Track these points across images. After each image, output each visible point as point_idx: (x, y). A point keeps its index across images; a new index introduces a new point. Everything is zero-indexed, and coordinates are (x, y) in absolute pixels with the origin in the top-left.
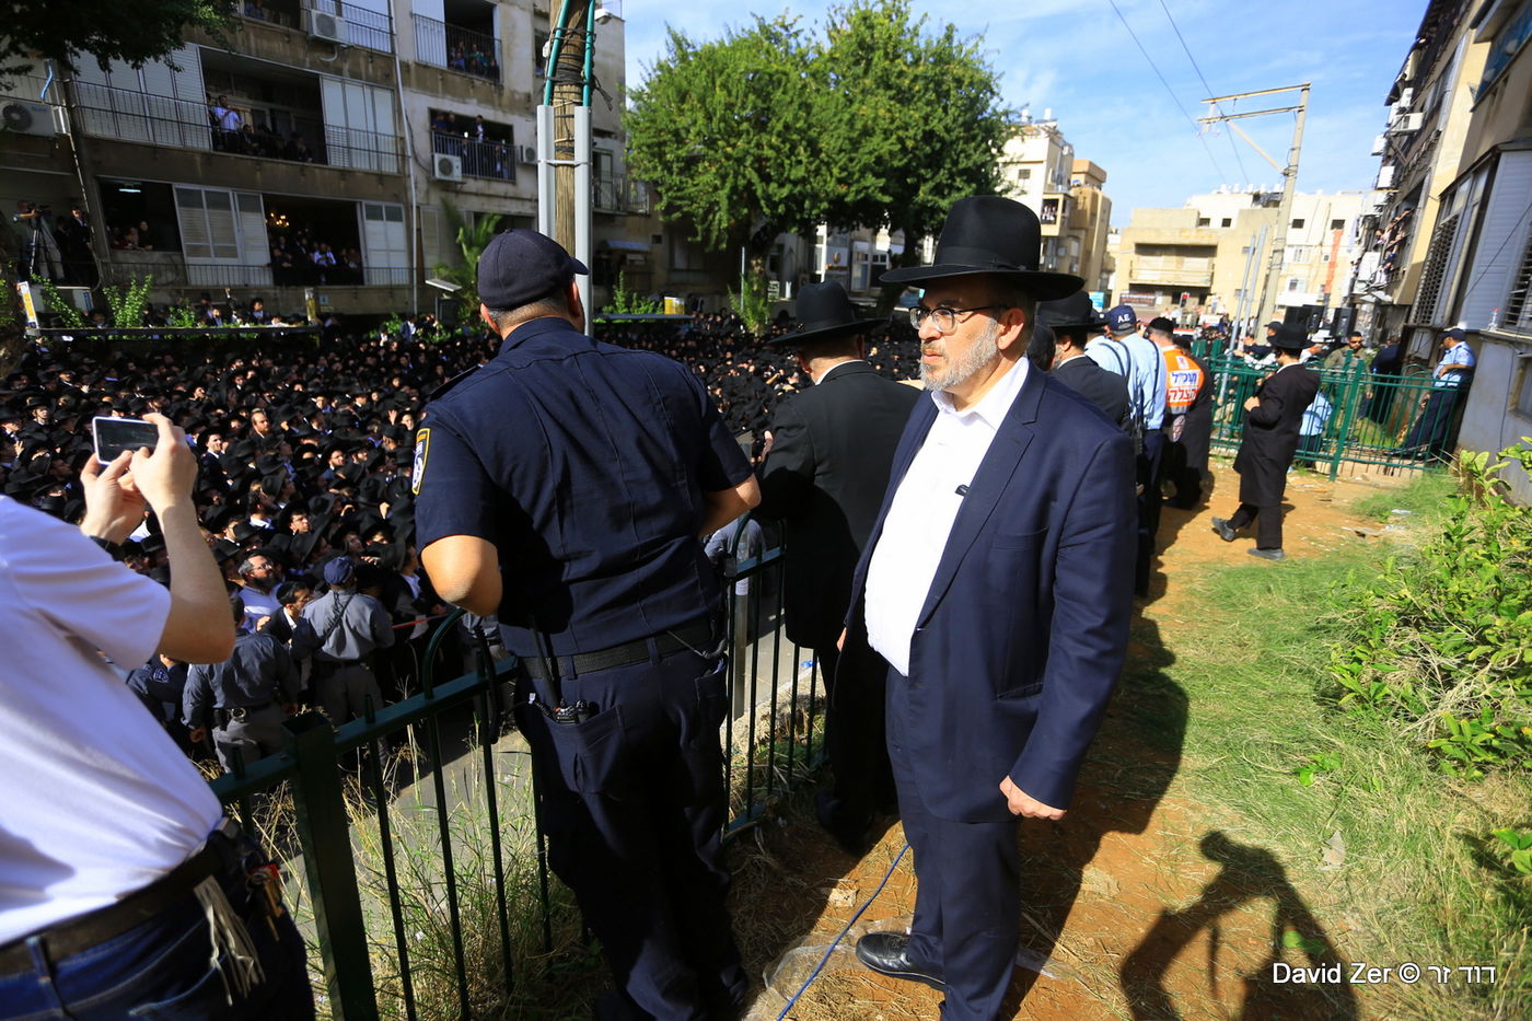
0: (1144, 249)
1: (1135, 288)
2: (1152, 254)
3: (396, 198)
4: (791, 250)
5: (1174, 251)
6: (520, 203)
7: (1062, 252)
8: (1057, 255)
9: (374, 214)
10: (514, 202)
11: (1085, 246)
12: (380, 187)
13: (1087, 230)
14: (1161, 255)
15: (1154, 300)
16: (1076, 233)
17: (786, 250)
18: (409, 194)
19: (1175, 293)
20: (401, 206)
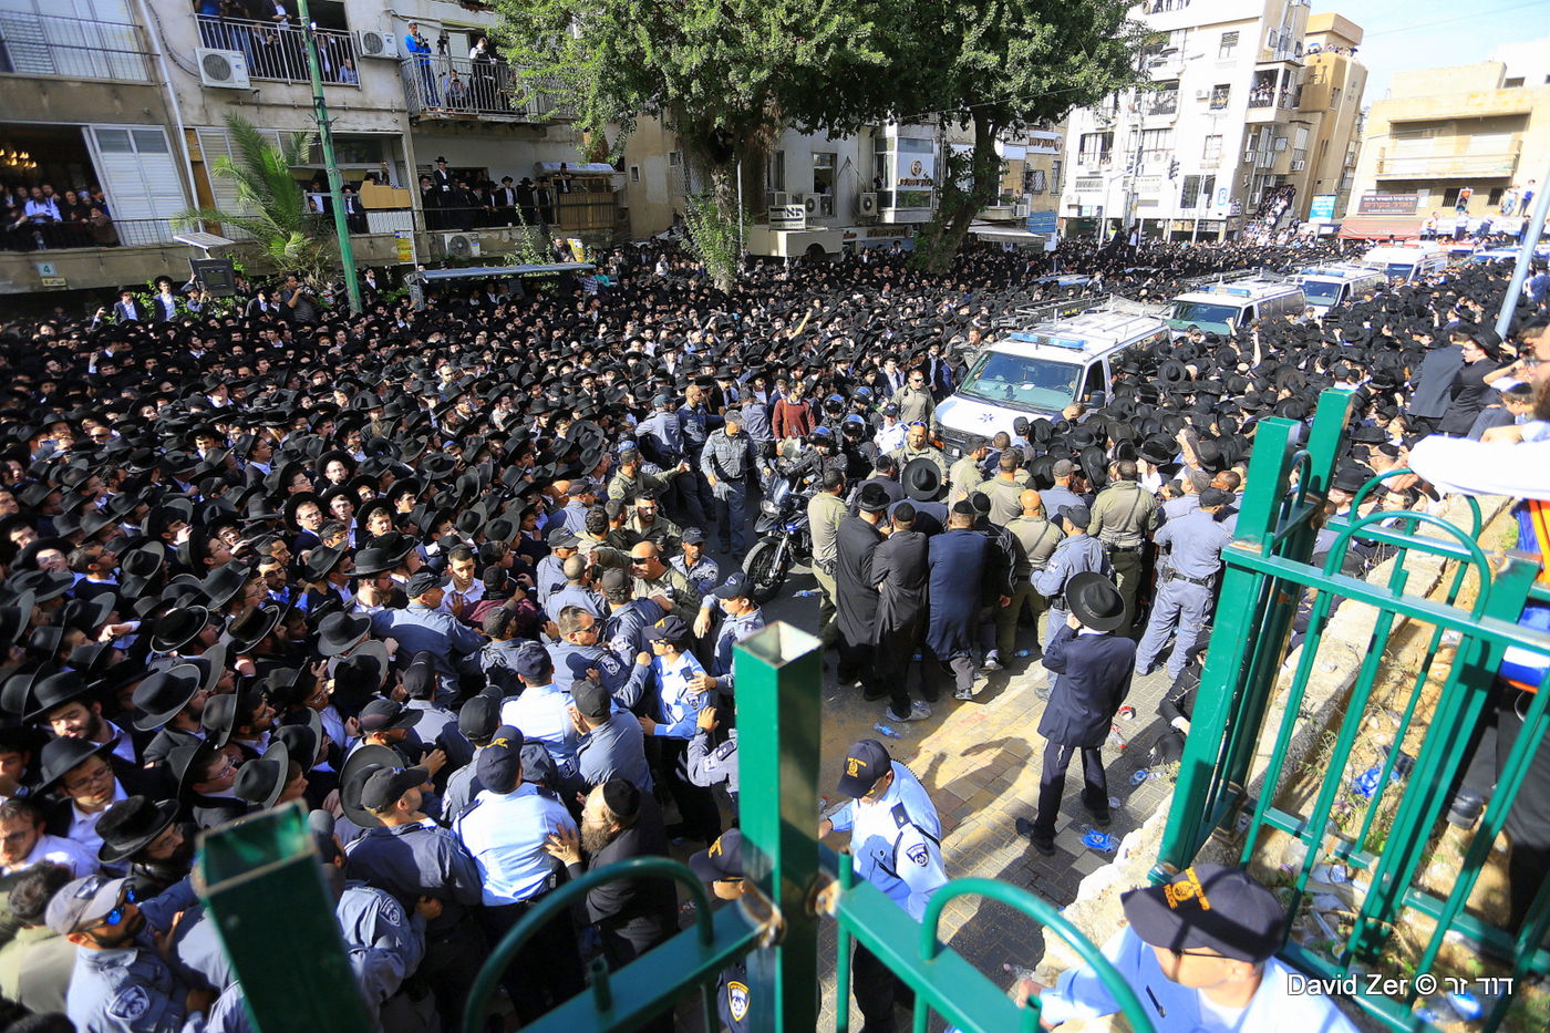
0: (1404, 129)
1: (1387, 186)
2: (1418, 135)
3: (150, 117)
4: (848, 160)
5: (1455, 127)
6: (372, 116)
7: (1281, 145)
8: (1273, 150)
9: (113, 142)
10: (363, 115)
11: (1320, 135)
12: (117, 103)
13: (1324, 113)
14: (1432, 135)
15: (1416, 202)
16: (1307, 118)
17: (841, 161)
18: (169, 110)
19: (1451, 191)
20: (161, 128)
